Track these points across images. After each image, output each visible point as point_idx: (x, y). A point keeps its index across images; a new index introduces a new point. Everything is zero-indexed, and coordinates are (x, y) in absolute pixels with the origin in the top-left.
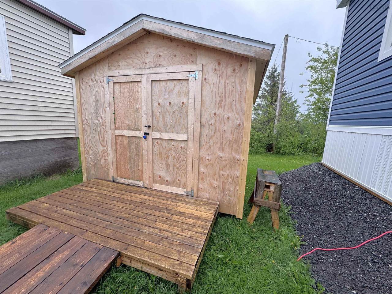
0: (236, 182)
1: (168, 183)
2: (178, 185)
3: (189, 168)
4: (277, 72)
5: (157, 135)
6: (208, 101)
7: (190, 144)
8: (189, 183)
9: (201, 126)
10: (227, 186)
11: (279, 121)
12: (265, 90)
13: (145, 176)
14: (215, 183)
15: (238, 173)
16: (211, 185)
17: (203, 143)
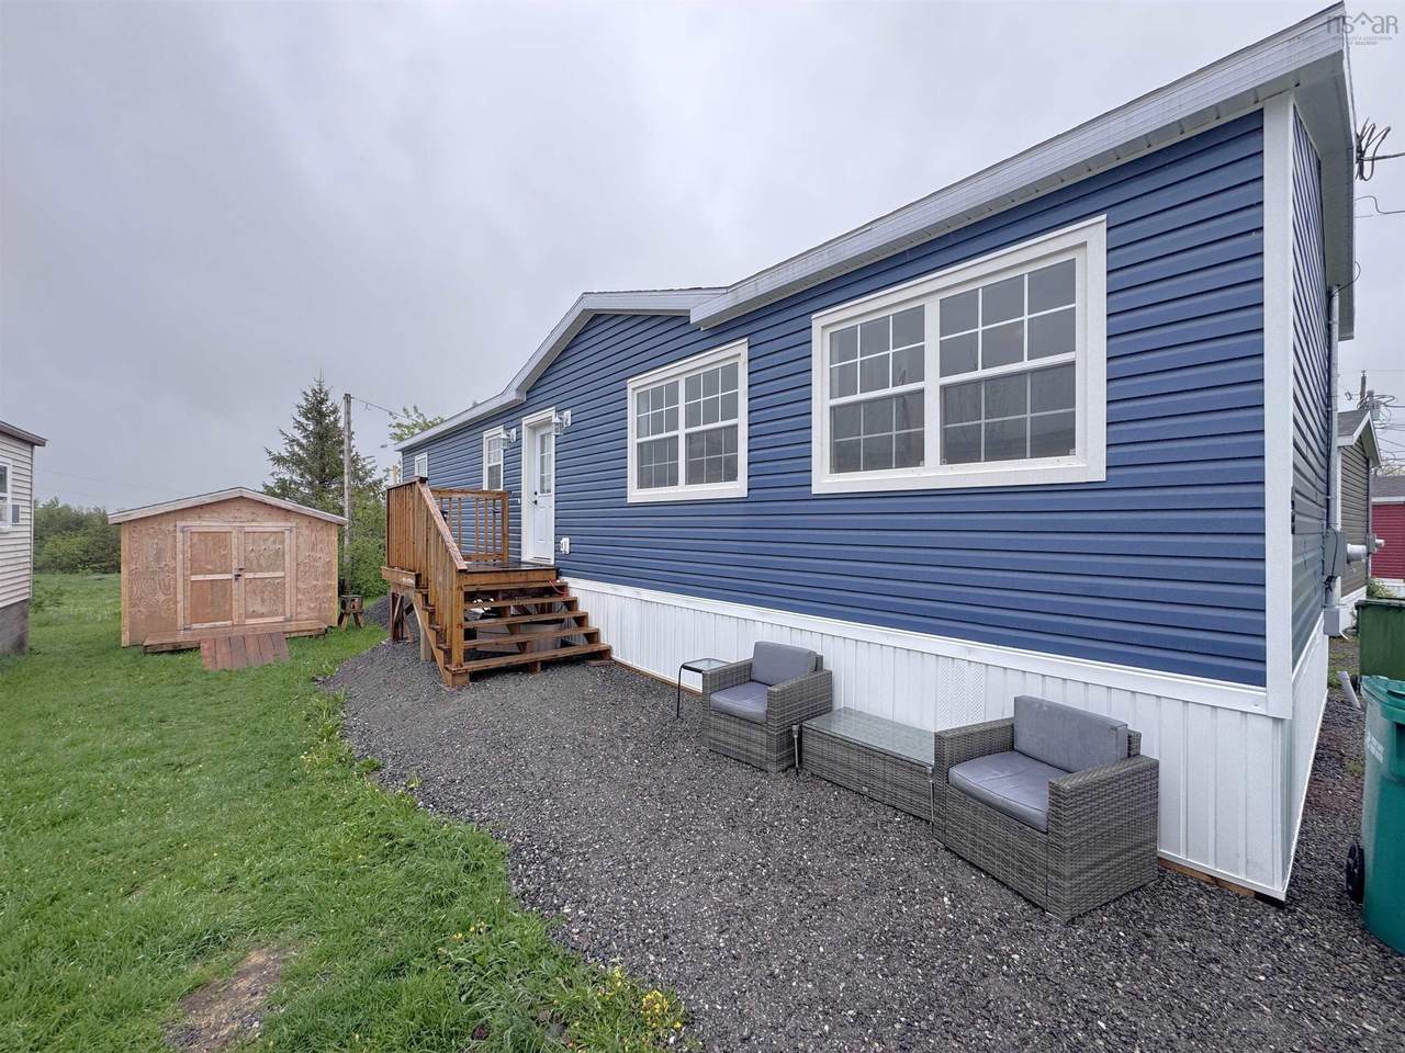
0: (330, 600)
1: (263, 615)
2: (273, 614)
3: (287, 598)
4: (329, 403)
5: (251, 575)
6: (302, 546)
7: (288, 579)
8: (288, 610)
9: (298, 565)
10: (323, 605)
11: (351, 540)
12: (301, 446)
13: (235, 613)
14: (312, 605)
15: (330, 594)
16: (309, 608)
17: (299, 576)
